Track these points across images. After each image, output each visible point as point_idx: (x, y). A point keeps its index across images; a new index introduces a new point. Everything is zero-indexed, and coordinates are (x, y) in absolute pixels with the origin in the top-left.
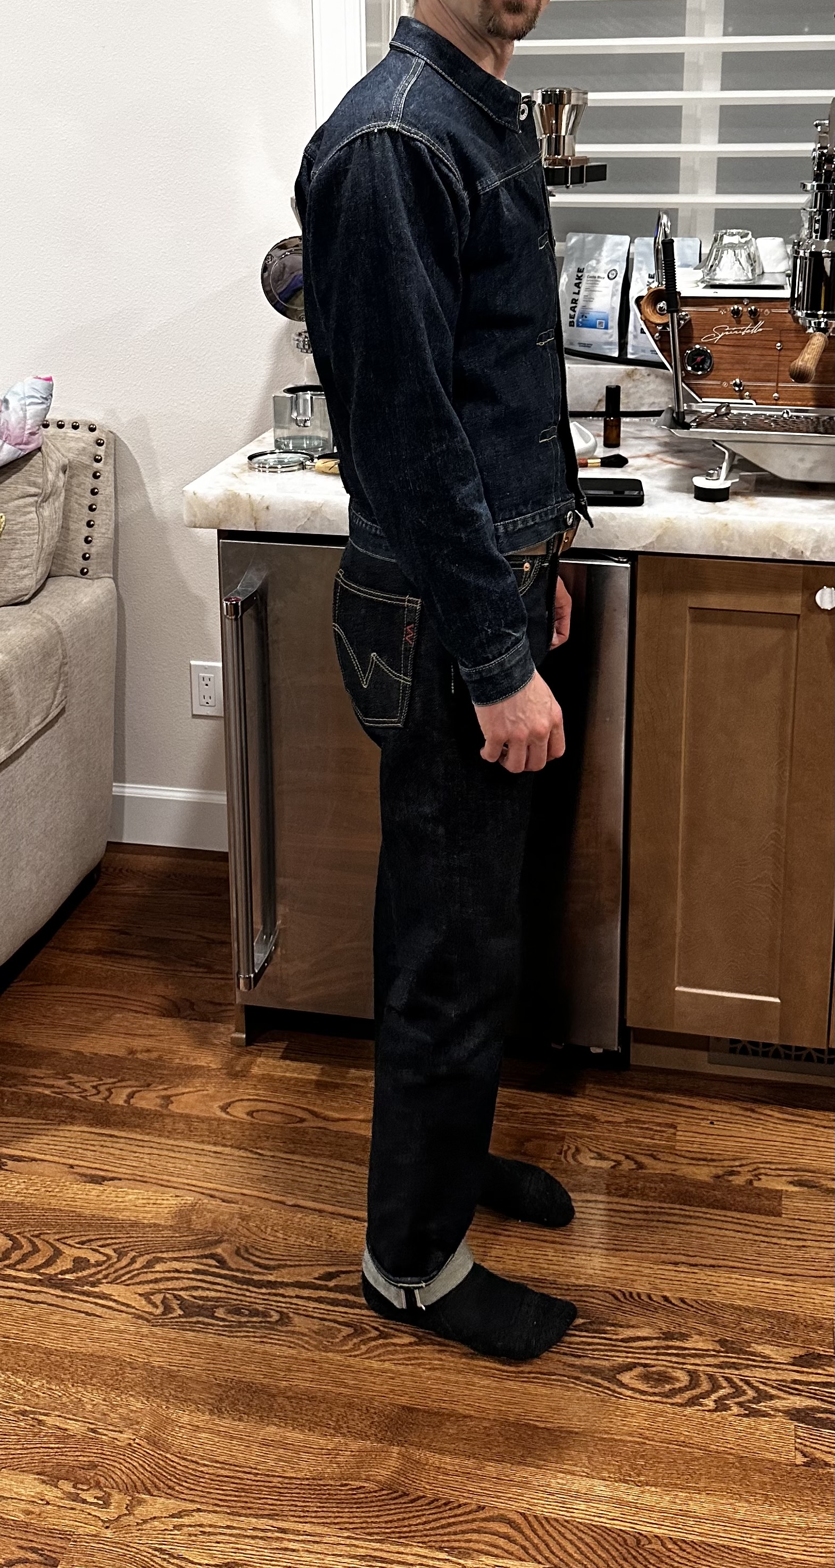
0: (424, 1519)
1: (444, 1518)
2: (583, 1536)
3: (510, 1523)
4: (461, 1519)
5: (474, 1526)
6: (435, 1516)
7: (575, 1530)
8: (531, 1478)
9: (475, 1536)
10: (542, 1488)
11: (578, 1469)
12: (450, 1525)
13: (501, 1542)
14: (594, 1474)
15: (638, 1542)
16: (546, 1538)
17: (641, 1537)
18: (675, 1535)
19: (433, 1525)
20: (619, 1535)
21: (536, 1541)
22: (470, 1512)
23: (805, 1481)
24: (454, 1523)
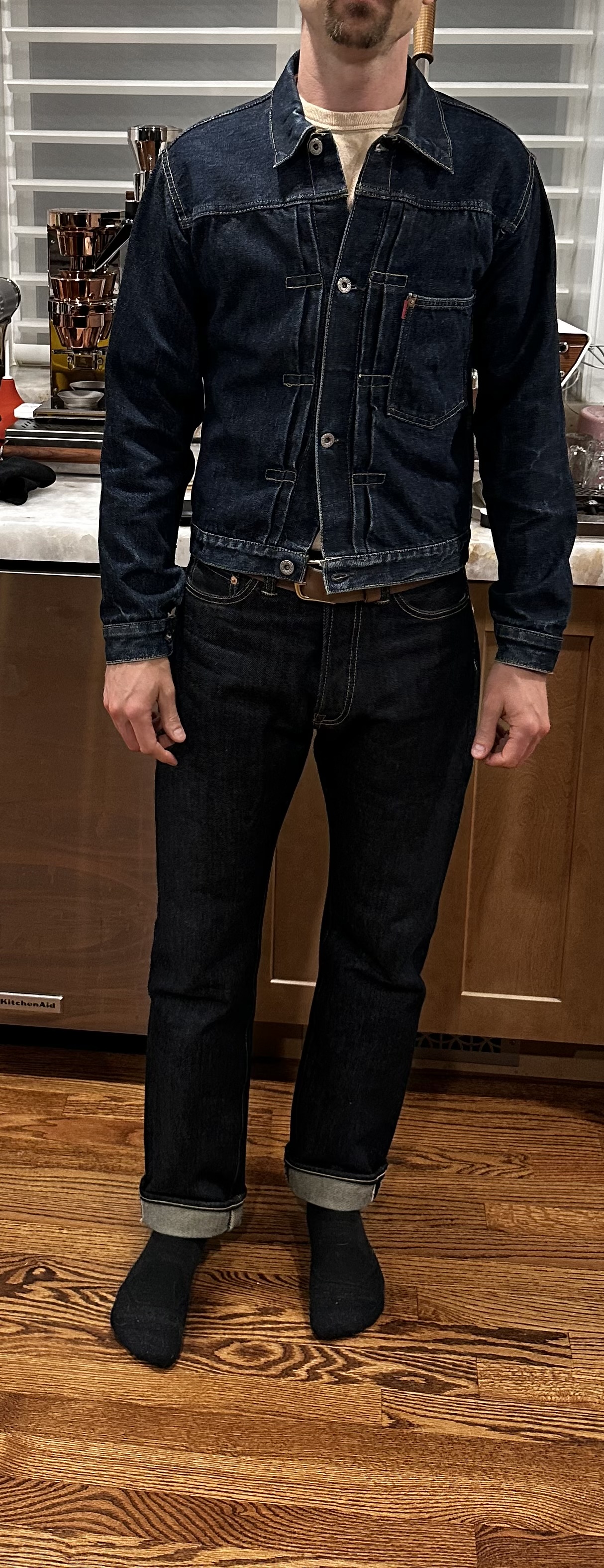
0: (29, 1502)
1: (49, 1499)
2: (182, 1508)
3: (113, 1500)
4: (65, 1499)
5: (78, 1505)
6: (40, 1498)
7: (174, 1503)
8: (132, 1456)
9: (79, 1515)
10: (142, 1465)
11: (178, 1444)
12: (54, 1505)
13: (104, 1519)
14: (192, 1447)
15: (234, 1510)
16: (147, 1512)
17: (237, 1506)
18: (269, 1501)
19: (38, 1506)
20: (216, 1505)
21: (137, 1515)
22: (74, 1492)
23: (390, 1441)
24: (59, 1504)
